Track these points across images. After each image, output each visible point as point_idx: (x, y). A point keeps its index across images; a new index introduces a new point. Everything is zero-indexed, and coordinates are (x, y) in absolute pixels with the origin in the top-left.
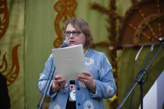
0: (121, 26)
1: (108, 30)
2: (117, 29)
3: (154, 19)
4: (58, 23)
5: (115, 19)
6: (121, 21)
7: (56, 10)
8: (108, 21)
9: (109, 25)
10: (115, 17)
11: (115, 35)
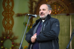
0: (36, 6)
1: (29, 7)
2: (34, 7)
3: (53, 3)
5: (33, 2)
6: (36, 3)
8: (29, 3)
9: (30, 5)
10: (33, 1)
11: (33, 10)
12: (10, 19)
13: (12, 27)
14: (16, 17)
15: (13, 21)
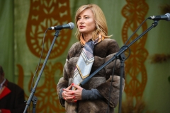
4: (127, 31)
7: (124, 15)
12: (138, 70)
13: (143, 90)
14: (152, 63)
15: (146, 74)
